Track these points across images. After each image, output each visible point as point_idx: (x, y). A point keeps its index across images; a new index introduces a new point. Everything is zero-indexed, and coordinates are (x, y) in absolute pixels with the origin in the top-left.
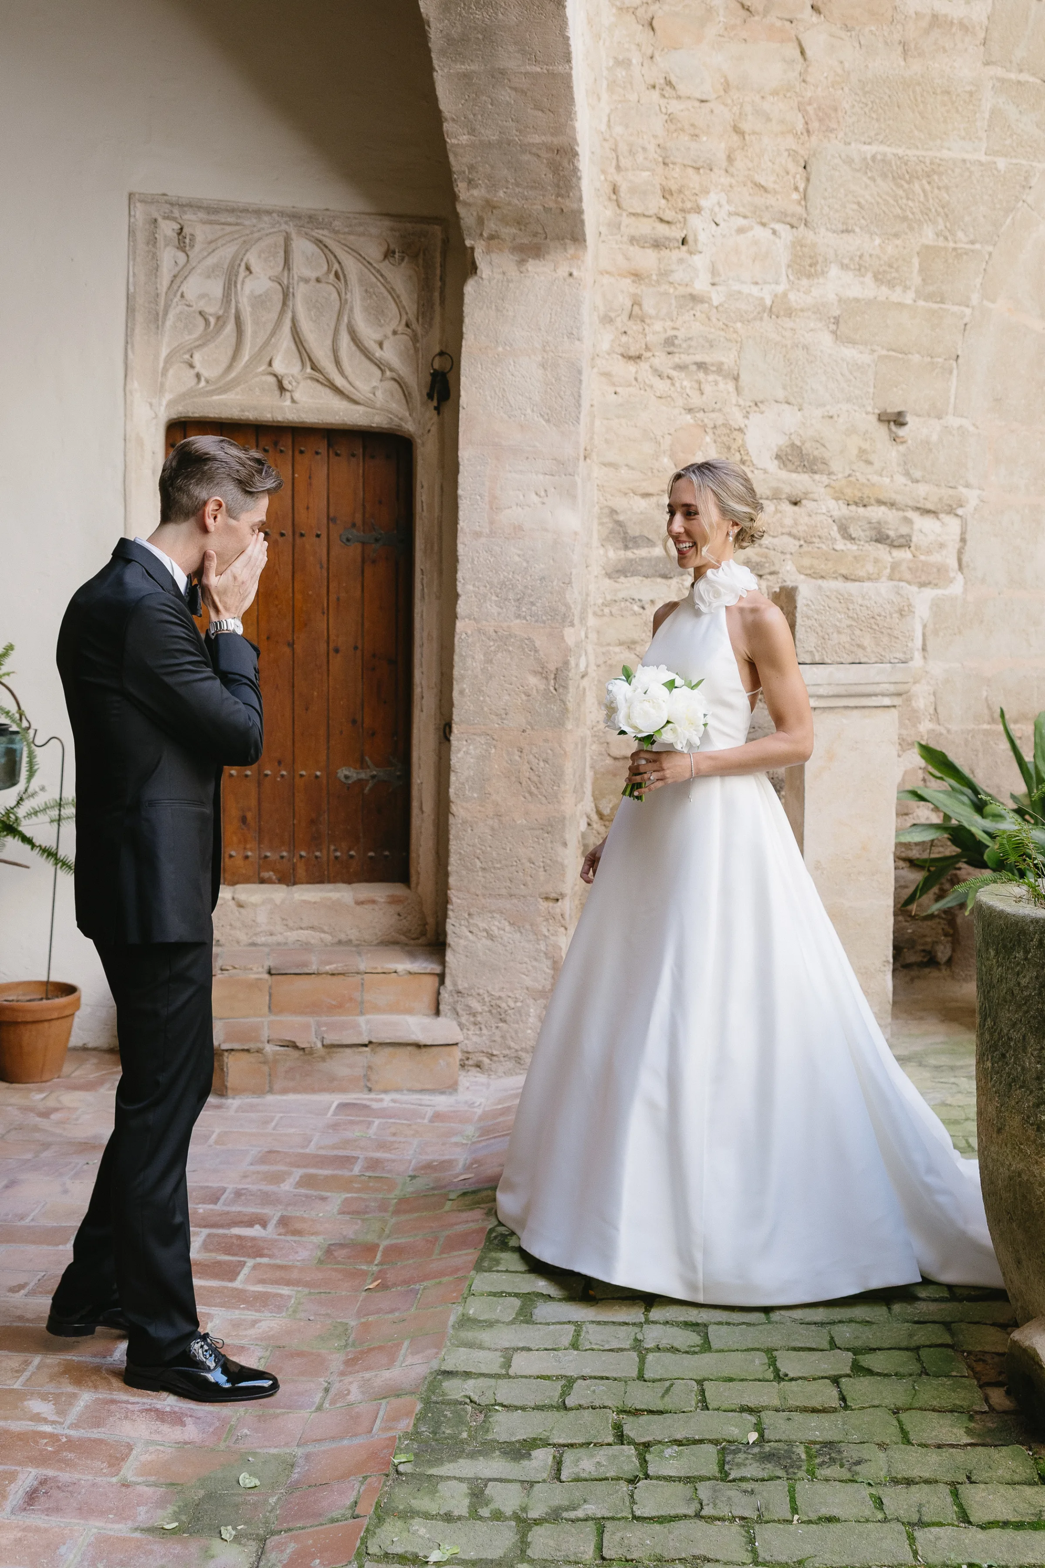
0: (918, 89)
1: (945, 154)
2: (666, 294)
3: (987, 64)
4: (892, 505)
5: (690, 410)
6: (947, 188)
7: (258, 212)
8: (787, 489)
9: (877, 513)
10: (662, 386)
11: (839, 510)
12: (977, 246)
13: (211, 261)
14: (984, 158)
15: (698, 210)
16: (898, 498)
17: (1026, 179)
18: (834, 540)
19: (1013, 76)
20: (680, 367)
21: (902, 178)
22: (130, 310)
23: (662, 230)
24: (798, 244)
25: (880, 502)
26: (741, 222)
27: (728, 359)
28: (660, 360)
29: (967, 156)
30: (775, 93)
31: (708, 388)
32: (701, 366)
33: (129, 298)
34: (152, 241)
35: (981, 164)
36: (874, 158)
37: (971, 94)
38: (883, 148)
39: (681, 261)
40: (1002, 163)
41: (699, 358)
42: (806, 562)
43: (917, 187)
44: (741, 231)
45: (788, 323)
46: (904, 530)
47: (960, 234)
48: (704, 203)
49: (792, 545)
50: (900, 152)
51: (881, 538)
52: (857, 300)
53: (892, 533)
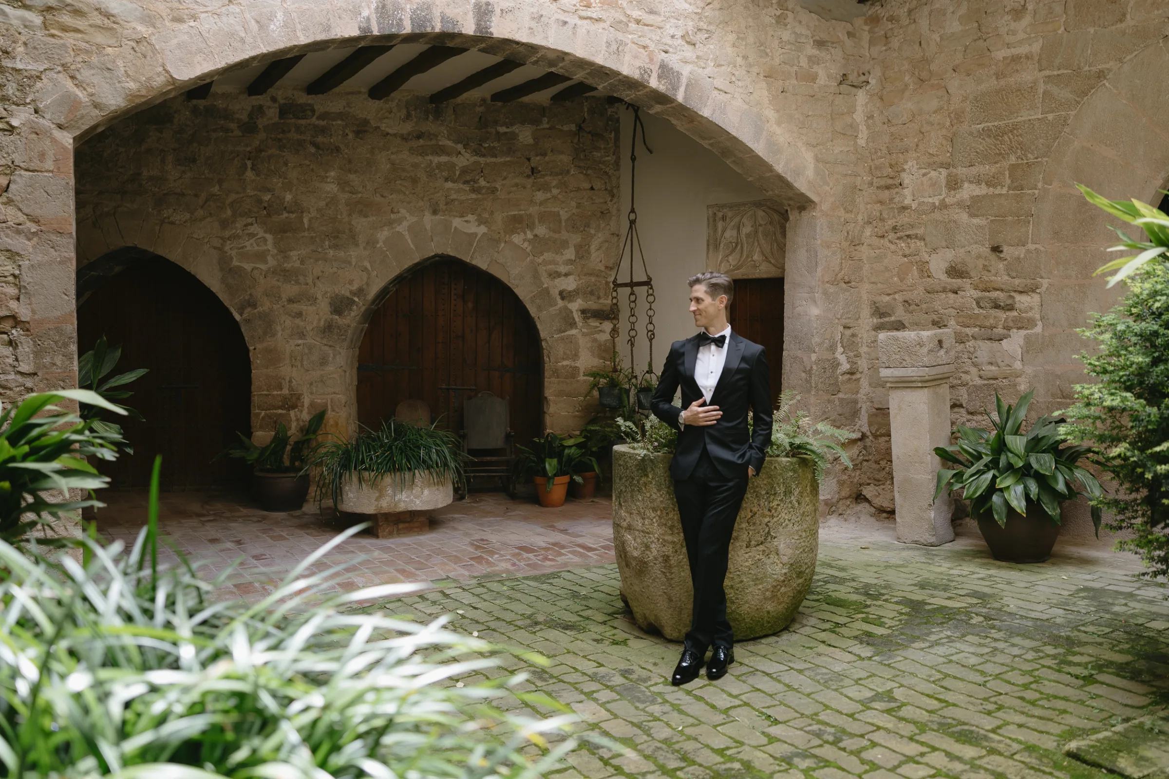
0: (1004, 93)
1: (1019, 119)
2: (893, 208)
3: (1040, 71)
4: (1002, 290)
5: (905, 256)
6: (1021, 135)
7: (744, 204)
8: (949, 287)
9: (995, 294)
10: (893, 247)
11: (977, 294)
12: (1040, 159)
13: (732, 224)
14: (1040, 116)
15: (904, 170)
16: (1003, 287)
17: (1064, 121)
18: (974, 309)
19: (1055, 73)
20: (899, 238)
21: (998, 135)
22: (708, 245)
23: (890, 182)
24: (949, 175)
25: (996, 289)
26: (924, 171)
27: (920, 231)
28: (892, 236)
29: (1031, 118)
30: (935, 112)
31: (912, 246)
32: (908, 236)
33: (708, 241)
34: (715, 220)
35: (1039, 119)
36: (983, 129)
37: (1032, 87)
38: (989, 124)
39: (897, 193)
40: (1050, 117)
41: (907, 233)
42: (960, 320)
43: (1006, 137)
44: (924, 175)
45: (945, 212)
46: (1009, 302)
47: (1029, 155)
48: (905, 167)
49: (953, 312)
50: (996, 124)
51: (997, 307)
52: (978, 196)
53: (1002, 304)
